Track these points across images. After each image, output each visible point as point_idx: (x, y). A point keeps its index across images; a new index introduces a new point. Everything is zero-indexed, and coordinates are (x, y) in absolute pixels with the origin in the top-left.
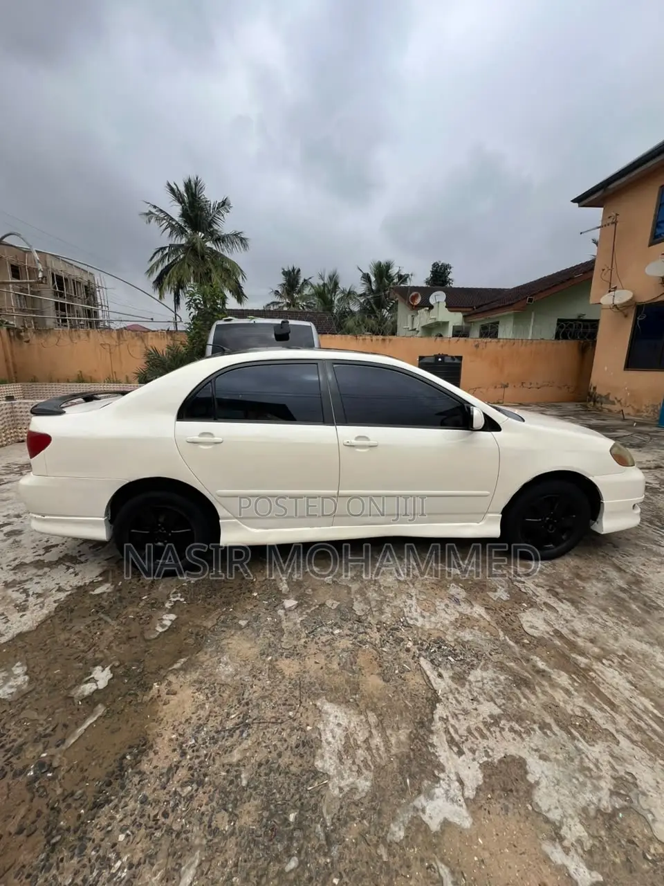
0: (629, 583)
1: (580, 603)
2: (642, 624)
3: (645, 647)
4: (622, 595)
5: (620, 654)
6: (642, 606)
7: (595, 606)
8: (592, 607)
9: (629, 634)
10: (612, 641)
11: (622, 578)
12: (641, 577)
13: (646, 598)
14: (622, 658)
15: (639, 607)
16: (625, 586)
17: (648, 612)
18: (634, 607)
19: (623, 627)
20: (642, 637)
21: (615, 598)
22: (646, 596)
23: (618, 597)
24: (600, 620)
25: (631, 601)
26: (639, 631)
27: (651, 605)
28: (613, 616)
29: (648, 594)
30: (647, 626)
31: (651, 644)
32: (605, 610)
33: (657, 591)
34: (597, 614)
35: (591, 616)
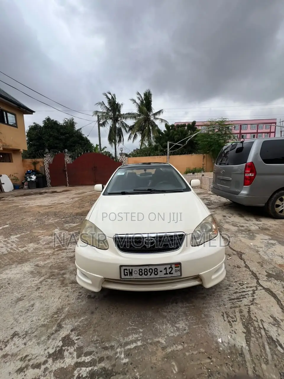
0: (65, 278)
1: (70, 259)
2: (51, 268)
3: (46, 262)
4: (63, 272)
5: (50, 257)
6: (54, 273)
7: (66, 262)
8: (66, 261)
9: (52, 262)
10: (54, 257)
11: (69, 279)
12: (63, 287)
13: (55, 278)
14: (49, 256)
15: (55, 272)
16: (65, 276)
17: (51, 273)
18: (56, 271)
19: (54, 262)
20: (48, 264)
21: (63, 268)
22: (55, 279)
23: (63, 270)
24: (61, 259)
25: (58, 272)
26: (49, 265)
27: (52, 276)
28: (59, 263)
29: (56, 280)
30: (49, 268)
31: (45, 264)
32: (62, 263)
33: (54, 285)
34: (63, 260)
35: (64, 258)
